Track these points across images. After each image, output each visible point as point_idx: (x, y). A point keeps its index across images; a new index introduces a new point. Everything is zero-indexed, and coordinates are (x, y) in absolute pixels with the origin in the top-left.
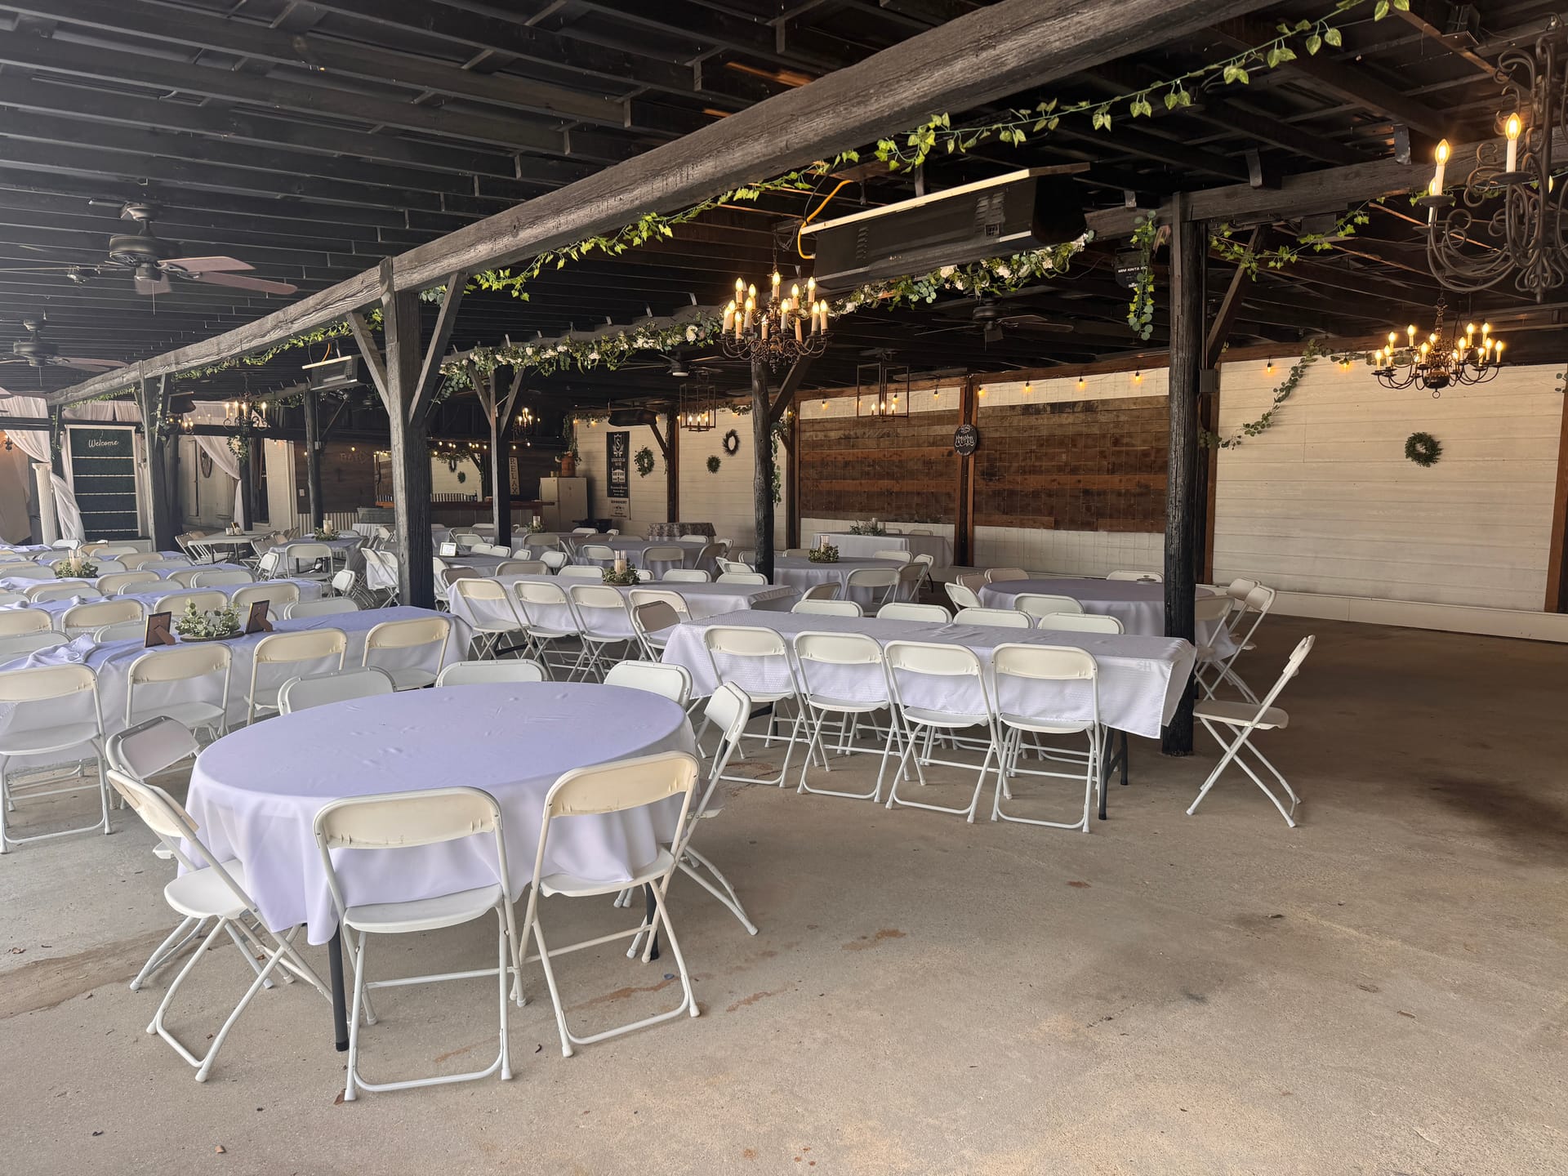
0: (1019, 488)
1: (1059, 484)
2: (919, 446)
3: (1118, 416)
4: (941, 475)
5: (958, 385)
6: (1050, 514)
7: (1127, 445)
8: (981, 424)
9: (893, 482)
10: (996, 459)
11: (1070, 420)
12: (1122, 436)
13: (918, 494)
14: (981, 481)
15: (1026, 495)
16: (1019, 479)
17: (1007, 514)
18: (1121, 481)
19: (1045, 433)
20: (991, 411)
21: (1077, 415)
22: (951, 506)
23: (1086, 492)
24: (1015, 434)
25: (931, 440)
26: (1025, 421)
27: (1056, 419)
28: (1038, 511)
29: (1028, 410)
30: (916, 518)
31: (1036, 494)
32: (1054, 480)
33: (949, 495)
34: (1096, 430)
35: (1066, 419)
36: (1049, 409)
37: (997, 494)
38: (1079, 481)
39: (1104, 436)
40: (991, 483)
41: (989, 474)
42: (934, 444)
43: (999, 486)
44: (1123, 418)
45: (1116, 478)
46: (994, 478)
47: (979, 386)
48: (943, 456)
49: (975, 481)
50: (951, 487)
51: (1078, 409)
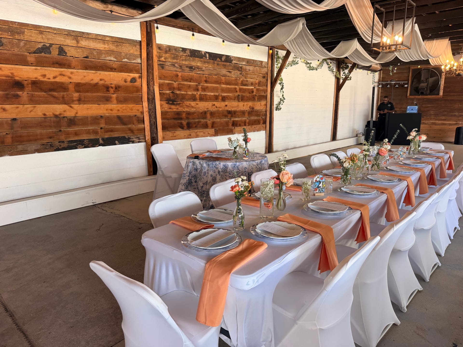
0: (193, 110)
1: (216, 107)
4: (126, 100)
6: (212, 127)
9: (65, 107)
10: (174, 88)
11: (219, 66)
12: (244, 79)
14: (165, 106)
15: (198, 115)
16: (193, 104)
18: (244, 105)
19: (206, 72)
20: (167, 49)
21: (223, 63)
22: (140, 127)
23: (230, 113)
26: (193, 62)
27: (211, 64)
28: (206, 126)
29: (195, 54)
31: (204, 114)
32: (214, 105)
34: (232, 74)
35: (217, 64)
36: (207, 55)
37: (177, 115)
38: (226, 106)
39: (236, 78)
41: (171, 100)
43: (179, 109)
45: (241, 104)
46: (175, 103)
47: (156, 25)
48: (125, 81)
49: (161, 105)
50: (138, 110)
51: (223, 59)
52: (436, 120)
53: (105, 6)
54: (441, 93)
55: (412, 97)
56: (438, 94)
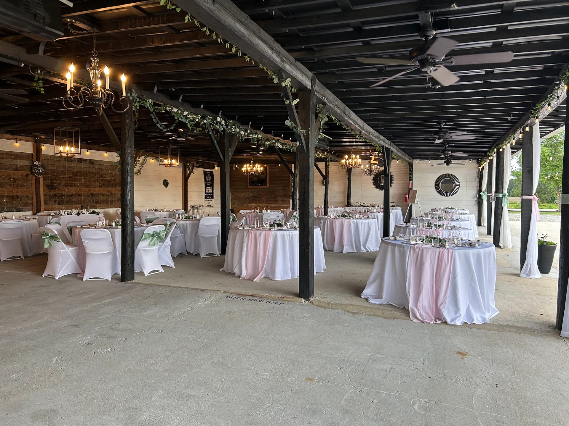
0: (65, 192)
1: (82, 191)
2: (6, 170)
3: (101, 167)
4: (22, 186)
5: (30, 141)
6: (79, 203)
7: (104, 177)
8: (45, 162)
10: (53, 179)
11: (85, 166)
12: (103, 174)
13: (7, 196)
14: (46, 189)
15: (69, 196)
16: (66, 189)
17: (60, 204)
18: (103, 190)
19: (75, 170)
20: (49, 157)
21: (87, 164)
22: (30, 201)
23: (93, 194)
24: (62, 169)
25: (15, 167)
26: (67, 164)
27: (79, 165)
28: (74, 203)
30: (6, 210)
31: (73, 195)
32: (81, 189)
33: (27, 196)
34: (94, 171)
35: (83, 165)
36: (76, 160)
37: (54, 195)
38: (90, 190)
39: (97, 173)
40: (52, 190)
41: (50, 187)
42: (17, 169)
43: (56, 192)
44: (103, 168)
45: (101, 189)
46: (53, 188)
47: (42, 144)
48: (22, 176)
49: (44, 189)
50: (29, 192)
51: (87, 162)
52: (267, 203)
53: (13, 136)
54: (268, 185)
55: (251, 187)
56: (266, 185)
